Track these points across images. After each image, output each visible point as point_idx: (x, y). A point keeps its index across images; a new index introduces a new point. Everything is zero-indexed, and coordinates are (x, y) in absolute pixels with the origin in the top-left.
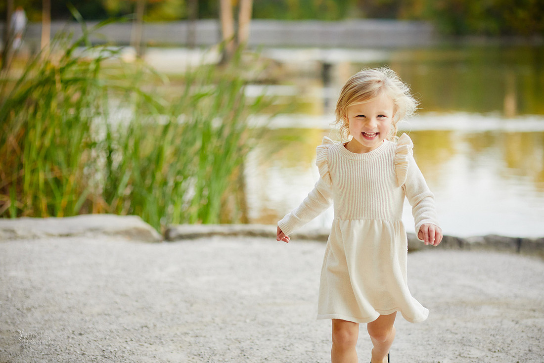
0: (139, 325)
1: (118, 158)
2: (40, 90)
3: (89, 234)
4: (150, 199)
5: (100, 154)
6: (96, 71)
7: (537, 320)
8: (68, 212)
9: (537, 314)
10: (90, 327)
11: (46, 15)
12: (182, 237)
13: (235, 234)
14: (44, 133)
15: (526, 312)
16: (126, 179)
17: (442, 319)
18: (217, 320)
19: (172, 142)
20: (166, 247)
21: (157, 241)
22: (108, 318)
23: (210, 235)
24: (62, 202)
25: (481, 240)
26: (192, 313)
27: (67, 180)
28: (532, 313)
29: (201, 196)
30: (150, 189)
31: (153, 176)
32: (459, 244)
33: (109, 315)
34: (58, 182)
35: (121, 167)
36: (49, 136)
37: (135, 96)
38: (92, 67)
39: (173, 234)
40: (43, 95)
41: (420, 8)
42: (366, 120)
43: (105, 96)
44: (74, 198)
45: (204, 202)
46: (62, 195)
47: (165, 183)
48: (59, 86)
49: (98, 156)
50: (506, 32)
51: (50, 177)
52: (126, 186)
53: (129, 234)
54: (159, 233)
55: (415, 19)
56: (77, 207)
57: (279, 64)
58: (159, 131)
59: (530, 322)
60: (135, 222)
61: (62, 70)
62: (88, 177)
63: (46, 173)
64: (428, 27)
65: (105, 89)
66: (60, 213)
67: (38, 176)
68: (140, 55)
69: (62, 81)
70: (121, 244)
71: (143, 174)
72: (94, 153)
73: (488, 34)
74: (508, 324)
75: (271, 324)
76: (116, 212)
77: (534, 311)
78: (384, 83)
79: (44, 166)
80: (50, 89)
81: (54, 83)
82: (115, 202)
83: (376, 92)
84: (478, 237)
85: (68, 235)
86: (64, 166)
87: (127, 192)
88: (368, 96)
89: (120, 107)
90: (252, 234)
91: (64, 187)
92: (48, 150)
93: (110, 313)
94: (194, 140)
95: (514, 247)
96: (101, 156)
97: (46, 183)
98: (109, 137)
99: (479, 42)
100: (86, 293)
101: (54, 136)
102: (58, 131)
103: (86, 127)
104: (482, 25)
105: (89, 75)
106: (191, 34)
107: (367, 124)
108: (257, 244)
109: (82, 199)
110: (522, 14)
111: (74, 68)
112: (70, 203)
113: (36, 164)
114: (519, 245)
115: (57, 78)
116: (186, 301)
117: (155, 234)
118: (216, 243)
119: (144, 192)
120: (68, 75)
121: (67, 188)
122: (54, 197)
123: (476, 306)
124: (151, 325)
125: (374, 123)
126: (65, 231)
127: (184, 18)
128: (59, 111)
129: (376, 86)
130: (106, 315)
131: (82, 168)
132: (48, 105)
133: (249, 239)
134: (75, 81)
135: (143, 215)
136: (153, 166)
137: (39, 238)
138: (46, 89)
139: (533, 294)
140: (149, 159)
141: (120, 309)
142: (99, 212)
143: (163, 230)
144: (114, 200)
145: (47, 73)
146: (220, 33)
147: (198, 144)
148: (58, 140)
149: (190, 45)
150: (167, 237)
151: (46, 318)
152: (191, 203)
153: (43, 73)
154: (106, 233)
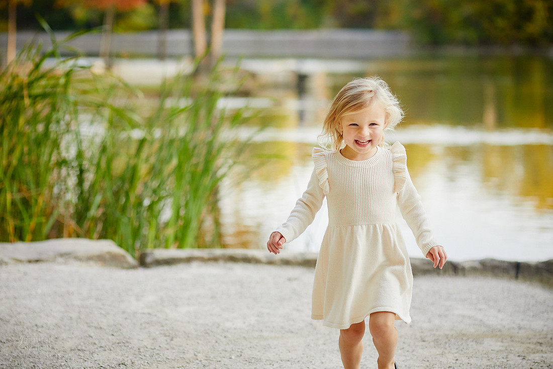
0: (115, 363)
1: (90, 177)
2: (8, 105)
3: (60, 260)
4: (124, 220)
5: (71, 172)
6: (66, 86)
7: (545, 355)
8: (36, 237)
9: (544, 348)
10: (63, 364)
11: (12, 25)
12: (159, 263)
13: (215, 259)
14: (11, 151)
15: (532, 346)
16: (98, 199)
17: (442, 354)
18: (200, 356)
19: (147, 160)
20: (141, 273)
21: (133, 267)
22: (82, 354)
23: (189, 260)
24: (30, 224)
25: (477, 265)
26: (173, 348)
27: (36, 201)
28: (539, 347)
29: (177, 216)
30: (124, 209)
31: (127, 195)
32: (455, 269)
33: (83, 351)
34: (26, 203)
35: (92, 186)
36: (17, 153)
37: (107, 112)
38: (62, 81)
39: (149, 260)
40: (10, 111)
41: (396, 18)
42: (359, 129)
43: (76, 112)
44: (43, 220)
45: (181, 223)
46: (31, 217)
47: (140, 204)
48: (27, 101)
49: (68, 175)
50: (485, 41)
51: (18, 197)
52: (99, 207)
53: (102, 259)
54: (134, 257)
55: (391, 28)
56: (46, 229)
57: (253, 76)
58: (133, 149)
59: (537, 357)
60: (108, 246)
61: (30, 84)
62: (59, 197)
63: (14, 194)
64: (404, 37)
65: (76, 104)
66: (28, 236)
67: (6, 196)
68: (109, 67)
69: (30, 96)
70: (94, 270)
71: (116, 194)
72: (64, 171)
73: (467, 43)
74: (514, 360)
75: (259, 360)
76: (88, 235)
77: (541, 344)
78: (375, 93)
79: (11, 186)
80: (18, 104)
81: (22, 97)
82: (87, 224)
83: (368, 103)
84: (474, 261)
85: (37, 261)
86: (32, 186)
87: (99, 213)
88: (360, 106)
89: (92, 122)
90: (233, 259)
91: (33, 208)
92: (16, 169)
93: (84, 348)
94: (171, 157)
95: (513, 273)
96: (72, 175)
97: (13, 203)
98: (80, 155)
99: (458, 52)
100: (57, 326)
101: (22, 154)
102: (26, 149)
103: (56, 145)
104: (460, 34)
105: (59, 90)
106: (162, 44)
107: (359, 133)
108: (239, 270)
109: (52, 221)
110: (500, 22)
111: (43, 82)
112: (39, 226)
113: (3, 184)
114: (518, 270)
115: (25, 93)
116: (166, 336)
117: (130, 260)
118: (195, 269)
119: (118, 213)
120: (37, 90)
121: (36, 210)
122: (22, 220)
123: (478, 339)
124: (129, 363)
125: (367, 132)
126: (34, 256)
127: (154, 28)
128: (27, 127)
129: (367, 96)
130: (79, 350)
131: (51, 188)
132: (15, 122)
133: (230, 265)
134: (44, 96)
135: (117, 238)
136: (127, 186)
137: (6, 264)
138: (14, 103)
139: (538, 325)
140: (122, 179)
141: (95, 344)
142: (70, 236)
143: (137, 254)
144: (85, 222)
145: (15, 88)
146: (192, 43)
147: (174, 162)
148: (26, 159)
149: (161, 56)
150: (143, 262)
151: (15, 355)
152: (166, 225)
153: (10, 87)
154: (78, 258)
